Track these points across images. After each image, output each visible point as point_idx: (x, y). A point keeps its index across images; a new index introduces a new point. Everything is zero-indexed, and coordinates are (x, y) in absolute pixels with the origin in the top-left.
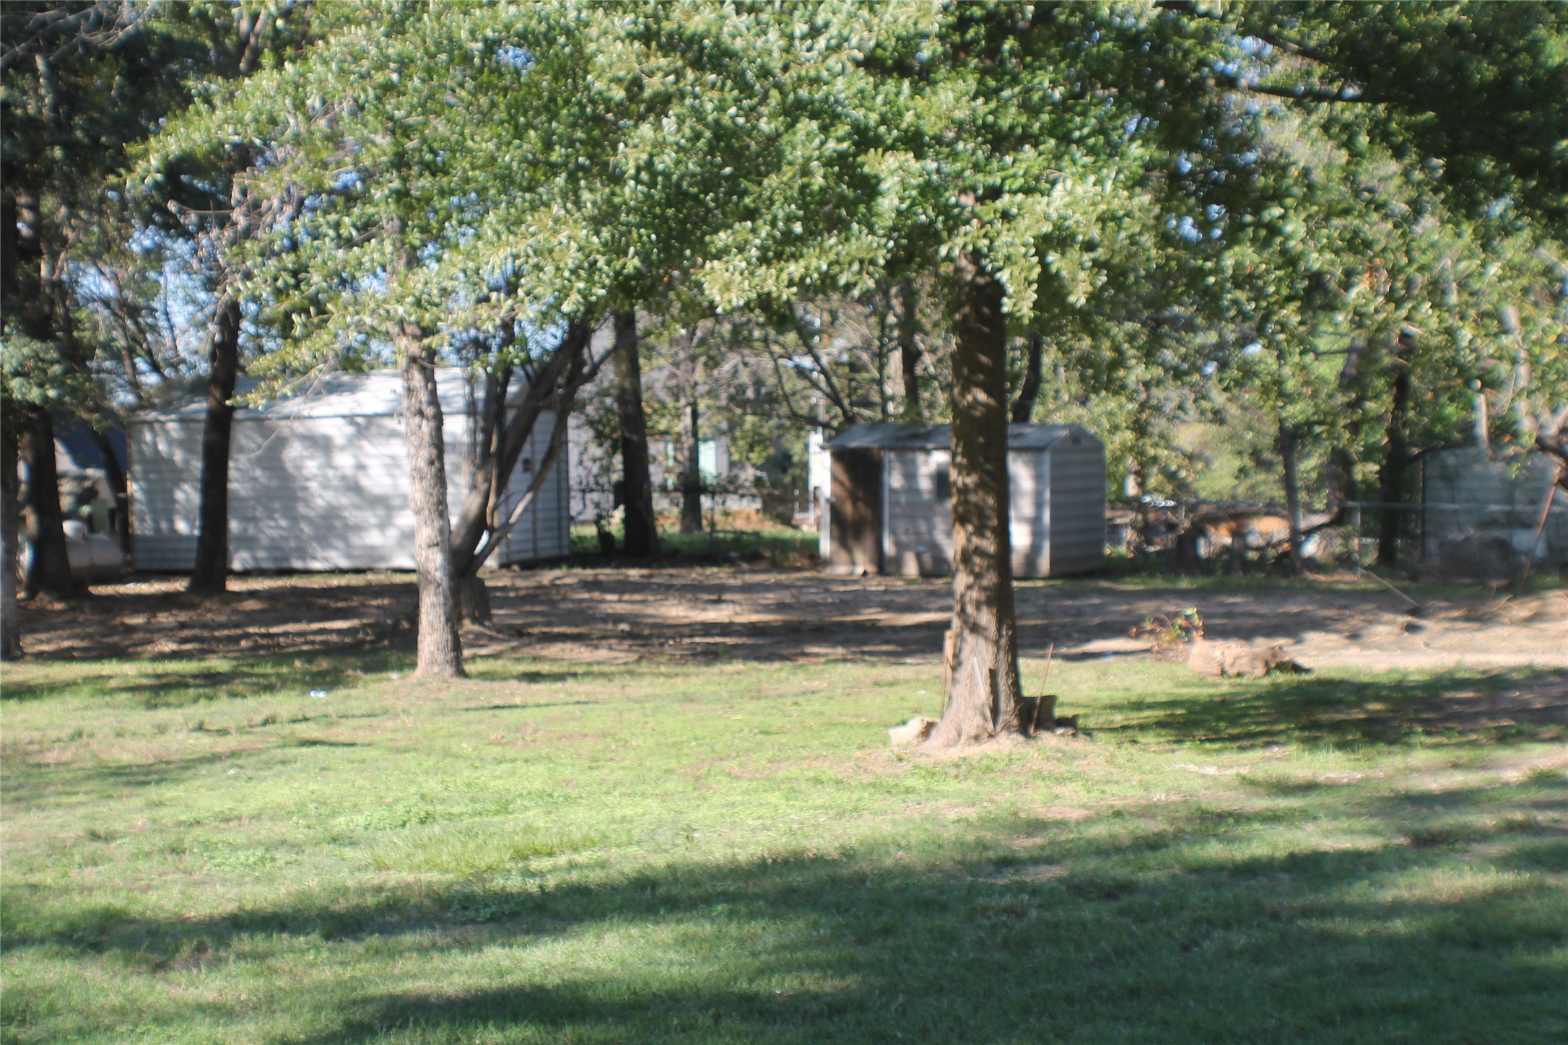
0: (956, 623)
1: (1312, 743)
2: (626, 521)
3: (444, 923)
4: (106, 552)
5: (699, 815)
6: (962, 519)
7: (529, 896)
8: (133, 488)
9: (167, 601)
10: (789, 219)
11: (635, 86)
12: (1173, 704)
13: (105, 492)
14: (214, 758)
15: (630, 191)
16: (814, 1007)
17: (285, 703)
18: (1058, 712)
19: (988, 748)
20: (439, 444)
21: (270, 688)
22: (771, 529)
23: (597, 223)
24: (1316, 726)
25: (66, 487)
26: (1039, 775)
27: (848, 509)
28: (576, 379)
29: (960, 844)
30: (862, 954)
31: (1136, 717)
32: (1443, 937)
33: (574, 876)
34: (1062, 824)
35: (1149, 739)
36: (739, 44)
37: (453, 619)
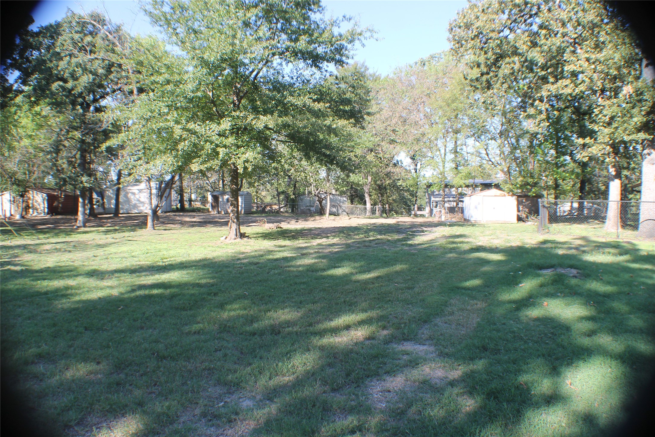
0: (230, 221)
1: (285, 239)
2: (180, 206)
3: (149, 271)
4: (101, 210)
5: (190, 252)
6: (231, 205)
7: (163, 266)
8: (105, 200)
9: (110, 218)
10: (205, 158)
11: (181, 136)
12: (263, 233)
13: (101, 201)
14: (115, 243)
15: (180, 152)
16: (209, 285)
17: (127, 234)
18: (246, 235)
19: (235, 240)
20: (151, 194)
21: (124, 232)
22: (202, 207)
23: (175, 157)
24: (285, 237)
25: (94, 200)
26: (243, 245)
27: (214, 204)
28: (173, 184)
29: (232, 257)
30: (216, 275)
31: (257, 235)
32: (308, 270)
33: (170, 262)
34: (247, 253)
35: (260, 239)
36: (198, 131)
37: (153, 221)
